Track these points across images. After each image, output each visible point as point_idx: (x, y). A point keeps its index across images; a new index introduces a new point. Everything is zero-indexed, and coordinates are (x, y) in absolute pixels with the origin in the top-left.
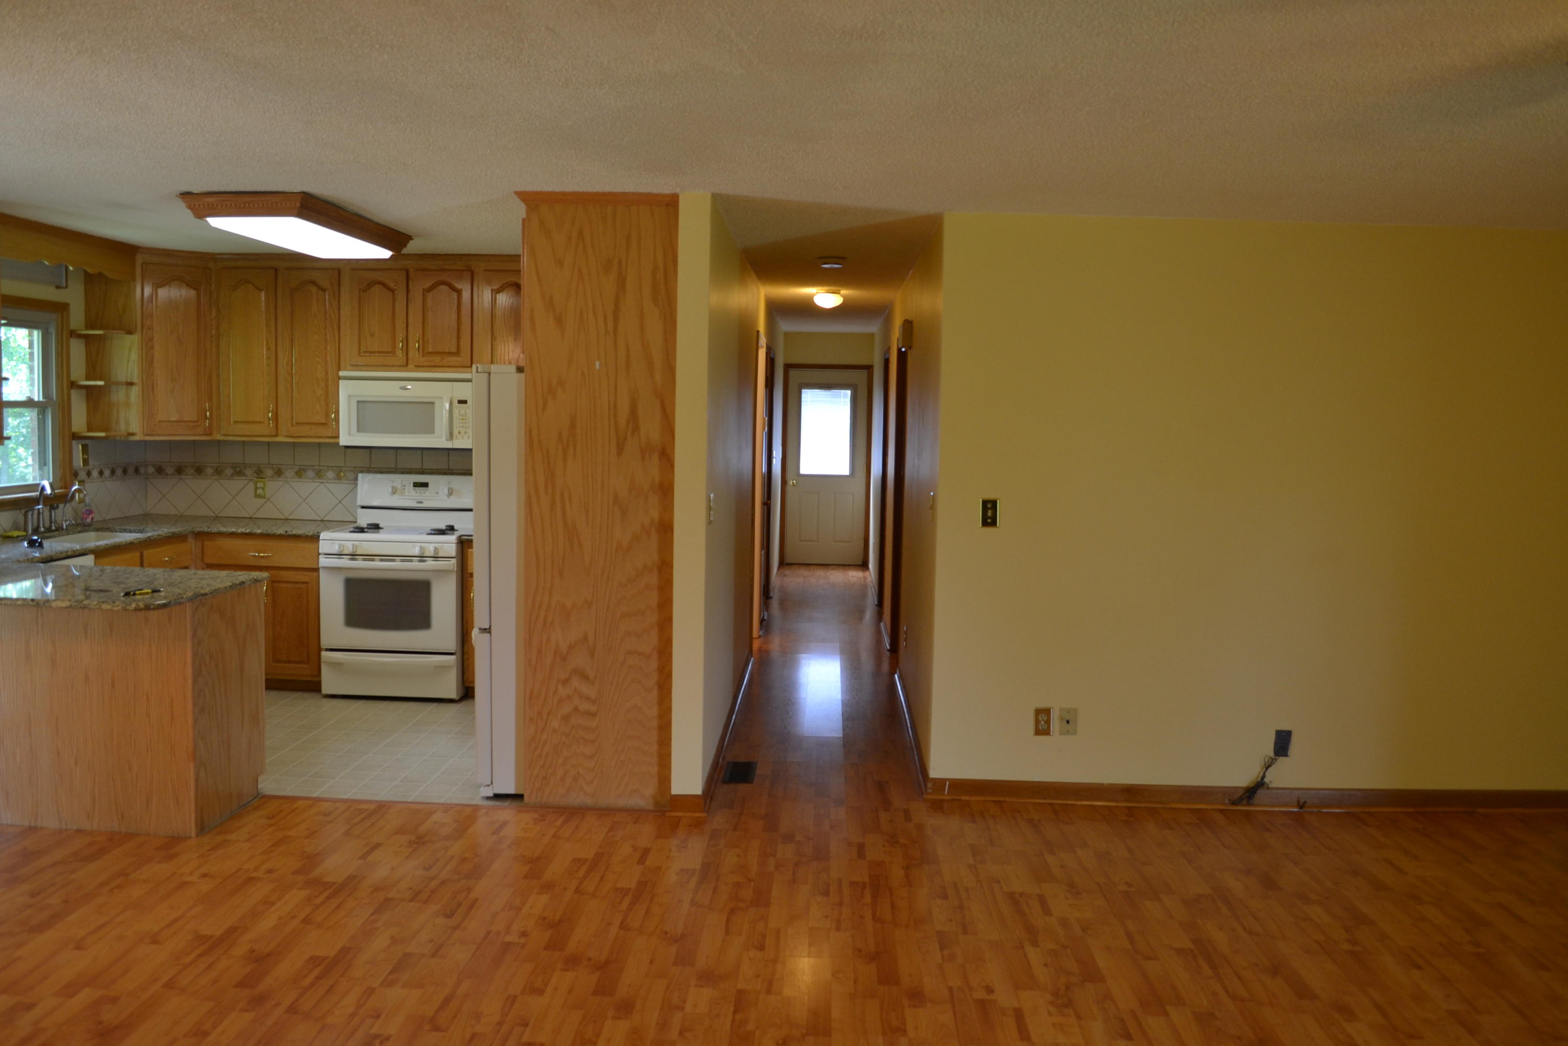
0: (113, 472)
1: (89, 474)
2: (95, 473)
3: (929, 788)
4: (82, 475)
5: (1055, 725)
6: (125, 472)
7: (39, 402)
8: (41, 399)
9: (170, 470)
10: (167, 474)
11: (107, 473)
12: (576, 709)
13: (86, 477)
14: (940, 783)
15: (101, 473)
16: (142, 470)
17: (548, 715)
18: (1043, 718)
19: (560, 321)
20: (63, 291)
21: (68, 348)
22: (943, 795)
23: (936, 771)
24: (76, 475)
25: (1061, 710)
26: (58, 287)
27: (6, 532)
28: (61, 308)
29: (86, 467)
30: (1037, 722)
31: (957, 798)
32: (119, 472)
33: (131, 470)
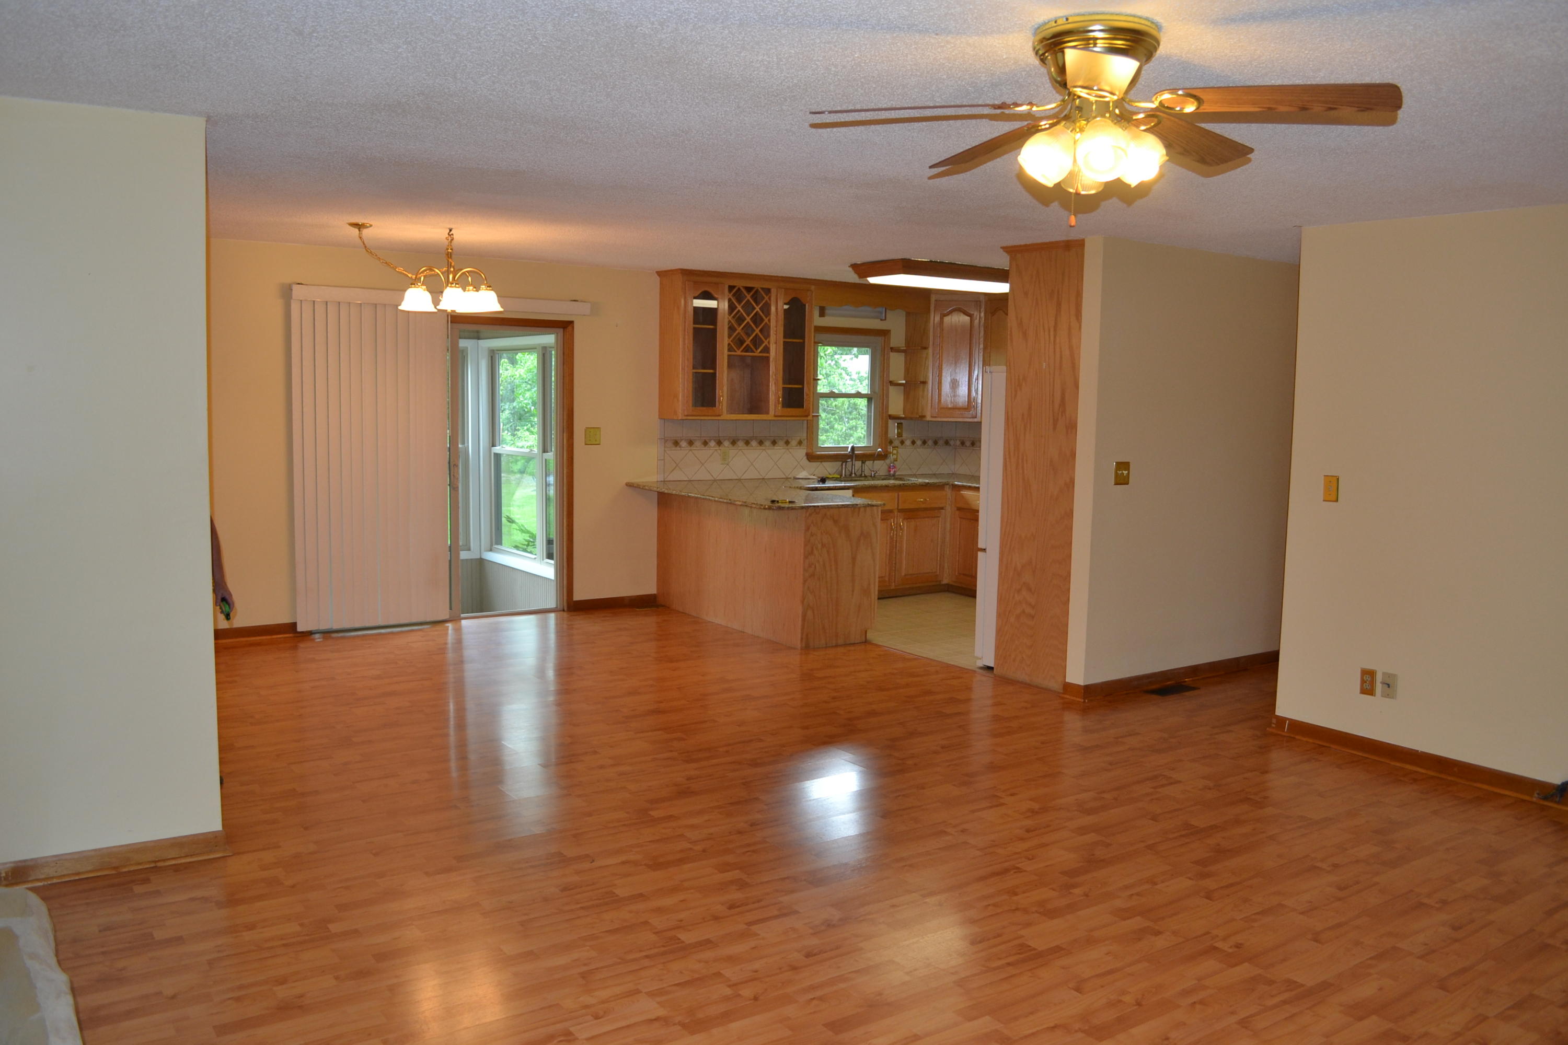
0: (924, 442)
1: (902, 442)
2: (908, 442)
3: (1274, 723)
4: (897, 443)
5: (1379, 688)
6: (936, 443)
7: (867, 394)
8: (869, 393)
9: (968, 444)
10: (966, 446)
11: (919, 443)
12: (1023, 612)
13: (900, 444)
14: (1282, 720)
15: (913, 443)
16: (952, 443)
17: (1009, 612)
18: (1367, 678)
19: (1025, 335)
20: (884, 321)
21: (888, 358)
22: (1284, 731)
23: (1279, 712)
24: (891, 442)
25: (1384, 674)
26: (881, 320)
27: (830, 474)
28: (885, 333)
29: (900, 438)
30: (1363, 682)
31: (1292, 736)
32: (930, 443)
33: (941, 442)
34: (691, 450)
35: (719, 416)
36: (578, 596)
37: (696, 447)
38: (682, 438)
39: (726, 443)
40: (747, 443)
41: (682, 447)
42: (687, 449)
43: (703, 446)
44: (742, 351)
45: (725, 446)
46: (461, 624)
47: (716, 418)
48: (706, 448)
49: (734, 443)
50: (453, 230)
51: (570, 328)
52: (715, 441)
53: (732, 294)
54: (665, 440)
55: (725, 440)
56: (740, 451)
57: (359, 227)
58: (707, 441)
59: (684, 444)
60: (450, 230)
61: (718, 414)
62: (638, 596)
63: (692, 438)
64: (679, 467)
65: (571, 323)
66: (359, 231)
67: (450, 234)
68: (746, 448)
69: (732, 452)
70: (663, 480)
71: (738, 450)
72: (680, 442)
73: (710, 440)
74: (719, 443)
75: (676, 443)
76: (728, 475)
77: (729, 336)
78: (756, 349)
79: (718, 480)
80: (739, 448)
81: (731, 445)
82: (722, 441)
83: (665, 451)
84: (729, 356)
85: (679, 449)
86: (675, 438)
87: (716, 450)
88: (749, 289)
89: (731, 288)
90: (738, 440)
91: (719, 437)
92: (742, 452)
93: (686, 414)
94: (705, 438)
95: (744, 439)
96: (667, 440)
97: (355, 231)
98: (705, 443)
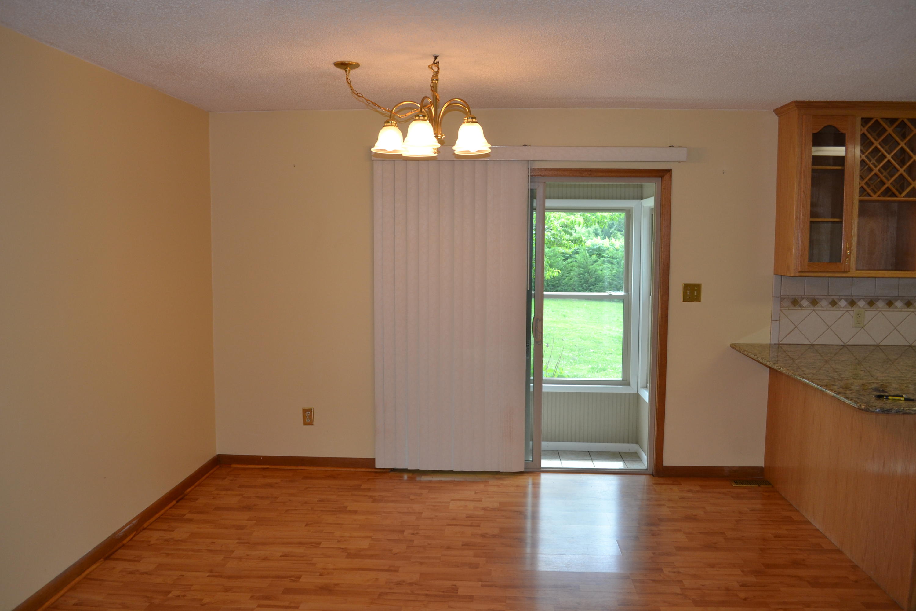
34: (814, 310)
35: (847, 272)
36: (669, 461)
37: (822, 307)
38: (803, 297)
39: (862, 304)
40: (890, 304)
41: (803, 307)
42: (810, 309)
43: (830, 306)
44: (879, 196)
45: (860, 307)
46: (539, 479)
47: (844, 275)
48: (834, 308)
49: (871, 303)
50: (438, 58)
51: (666, 177)
52: (846, 300)
53: (866, 127)
54: (782, 299)
55: (860, 299)
56: (880, 313)
57: (345, 67)
58: (836, 300)
59: (805, 303)
60: (436, 58)
61: (843, 270)
62: (740, 467)
63: (816, 297)
64: (797, 328)
65: (669, 171)
66: (346, 71)
67: (436, 62)
68: (888, 310)
69: (869, 314)
70: (778, 343)
71: (876, 312)
72: (801, 301)
73: (840, 300)
74: (852, 303)
75: (795, 302)
76: (862, 339)
77: (862, 178)
78: (901, 193)
79: (847, 345)
80: (878, 310)
81: (867, 306)
82: (856, 301)
83: (780, 310)
84: (860, 201)
85: (800, 309)
86: (794, 297)
87: (847, 311)
88: (892, 121)
89: (865, 121)
90: (878, 300)
91: (852, 296)
92: (882, 313)
93: (800, 270)
94: (833, 297)
95: (886, 299)
96: (785, 298)
97: (342, 72)
98: (833, 303)
